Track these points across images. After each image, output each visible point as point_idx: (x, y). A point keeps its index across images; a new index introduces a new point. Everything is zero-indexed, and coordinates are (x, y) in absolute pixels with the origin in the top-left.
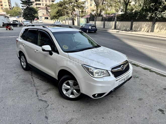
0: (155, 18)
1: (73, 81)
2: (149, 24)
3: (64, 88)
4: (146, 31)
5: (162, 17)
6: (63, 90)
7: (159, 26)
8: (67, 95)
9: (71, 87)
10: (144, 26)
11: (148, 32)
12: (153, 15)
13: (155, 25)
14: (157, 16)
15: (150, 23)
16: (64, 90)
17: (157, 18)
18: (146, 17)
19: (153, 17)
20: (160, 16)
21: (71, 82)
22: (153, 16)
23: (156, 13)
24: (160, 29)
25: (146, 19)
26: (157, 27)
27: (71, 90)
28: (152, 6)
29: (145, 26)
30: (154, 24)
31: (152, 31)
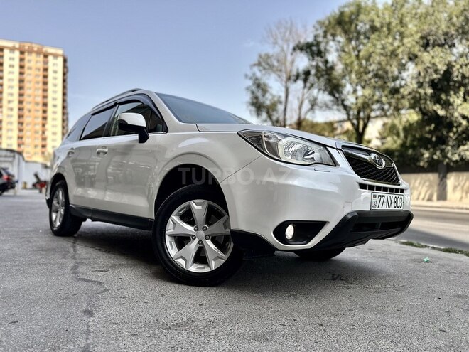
0: (442, 162)
1: (206, 202)
2: (429, 180)
3: (172, 230)
4: (423, 199)
5: (462, 159)
6: (168, 239)
7: (459, 184)
8: (181, 262)
10: (417, 184)
11: (430, 199)
12: (435, 154)
13: (446, 182)
14: (448, 158)
15: (433, 177)
16: (171, 243)
17: (448, 164)
18: (418, 160)
19: (439, 161)
20: (456, 157)
21: (200, 207)
22: (435, 157)
23: (442, 151)
24: (462, 191)
25: (420, 166)
26: (455, 187)
27: (197, 240)
28: (430, 132)
29: (420, 184)
30: (443, 178)
31: (442, 196)
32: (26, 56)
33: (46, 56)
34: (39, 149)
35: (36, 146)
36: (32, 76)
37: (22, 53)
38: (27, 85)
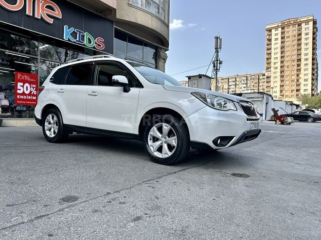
3: (152, 133)
9: (162, 137)
21: (166, 128)
27: (161, 142)
32: (286, 29)
33: (299, 25)
34: (295, 93)
35: (292, 91)
36: (290, 42)
37: (283, 28)
38: (286, 49)
